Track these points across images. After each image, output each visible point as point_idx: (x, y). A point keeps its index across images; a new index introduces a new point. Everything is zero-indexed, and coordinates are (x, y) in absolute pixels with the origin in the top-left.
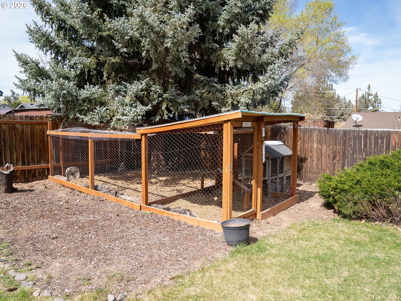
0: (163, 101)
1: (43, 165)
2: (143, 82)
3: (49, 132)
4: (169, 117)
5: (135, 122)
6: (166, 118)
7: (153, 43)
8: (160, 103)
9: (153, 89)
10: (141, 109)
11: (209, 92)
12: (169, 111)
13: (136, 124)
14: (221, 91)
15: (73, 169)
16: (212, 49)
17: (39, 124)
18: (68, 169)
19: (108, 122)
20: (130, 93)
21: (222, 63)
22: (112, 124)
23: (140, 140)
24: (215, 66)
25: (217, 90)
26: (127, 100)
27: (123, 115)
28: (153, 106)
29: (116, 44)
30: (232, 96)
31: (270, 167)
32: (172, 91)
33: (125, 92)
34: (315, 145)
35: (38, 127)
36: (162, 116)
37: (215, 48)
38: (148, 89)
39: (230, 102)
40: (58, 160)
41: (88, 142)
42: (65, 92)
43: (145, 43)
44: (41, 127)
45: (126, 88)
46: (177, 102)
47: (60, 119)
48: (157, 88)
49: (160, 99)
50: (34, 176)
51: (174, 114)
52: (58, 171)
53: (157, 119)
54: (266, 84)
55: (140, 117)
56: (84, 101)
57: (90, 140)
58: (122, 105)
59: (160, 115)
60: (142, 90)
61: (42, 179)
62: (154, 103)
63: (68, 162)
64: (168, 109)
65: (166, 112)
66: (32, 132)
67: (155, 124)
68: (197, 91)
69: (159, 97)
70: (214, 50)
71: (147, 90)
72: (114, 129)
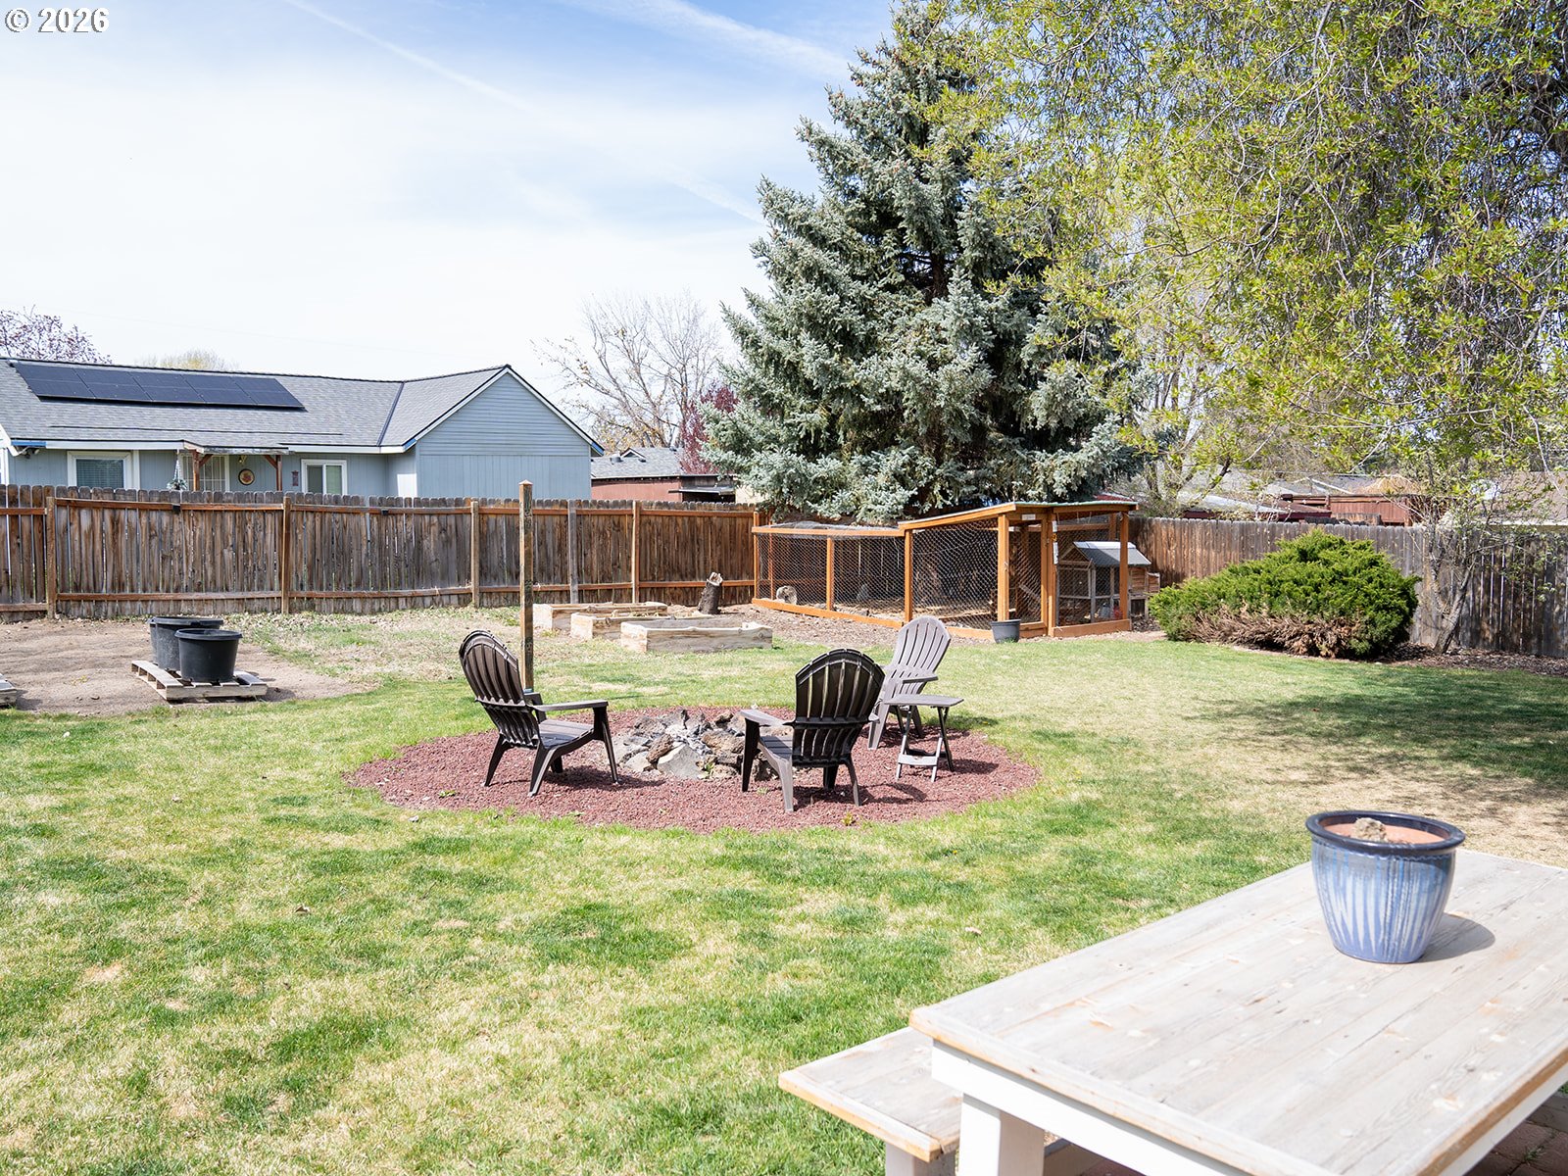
0: (935, 479)
1: (745, 581)
2: (904, 452)
3: (755, 529)
4: (944, 505)
5: (893, 513)
6: (941, 507)
7: (920, 398)
8: (930, 484)
9: (920, 463)
10: (903, 494)
11: (1011, 464)
12: (945, 496)
13: (895, 516)
14: (1028, 463)
15: (788, 590)
16: (1015, 393)
17: (742, 516)
18: (780, 589)
19: (852, 513)
20: (885, 470)
21: (1030, 418)
22: (859, 516)
23: (904, 538)
24: (1019, 421)
25: (1022, 461)
26: (881, 479)
27: (875, 503)
28: (920, 489)
29: (866, 400)
30: (1044, 470)
31: (1094, 580)
32: (949, 465)
33: (877, 467)
34: (1198, 551)
35: (739, 521)
36: (934, 505)
37: (1019, 392)
38: (912, 463)
39: (1041, 480)
40: (766, 576)
41: (826, 542)
42: (792, 470)
43: (909, 398)
44: (745, 521)
45: (878, 460)
46: (958, 482)
47: (772, 509)
48: (925, 461)
49: (931, 477)
50: (733, 597)
51: (952, 501)
52: (765, 591)
53: (927, 509)
54: (1090, 454)
55: (901, 507)
56: (816, 481)
57: (829, 539)
58: (874, 488)
59: (931, 502)
60: (903, 466)
61: (743, 603)
62: (922, 483)
63: (782, 577)
64: (942, 492)
65: (940, 497)
66: (733, 528)
67: (923, 516)
68: (992, 462)
69: (929, 474)
70: (1016, 396)
71: (910, 464)
72: (862, 523)
